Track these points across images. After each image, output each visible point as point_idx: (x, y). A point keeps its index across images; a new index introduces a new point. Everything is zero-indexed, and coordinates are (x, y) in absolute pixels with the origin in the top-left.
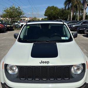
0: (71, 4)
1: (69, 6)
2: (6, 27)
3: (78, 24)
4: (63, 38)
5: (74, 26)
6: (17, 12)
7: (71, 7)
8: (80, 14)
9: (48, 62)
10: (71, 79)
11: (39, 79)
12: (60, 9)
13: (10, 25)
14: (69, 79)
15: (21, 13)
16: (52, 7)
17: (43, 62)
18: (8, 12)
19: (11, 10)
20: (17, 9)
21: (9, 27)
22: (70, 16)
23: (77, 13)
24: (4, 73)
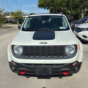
4: (61, 28)
9: (46, 43)
10: (65, 57)
11: (39, 57)
14: (63, 56)
17: (43, 43)
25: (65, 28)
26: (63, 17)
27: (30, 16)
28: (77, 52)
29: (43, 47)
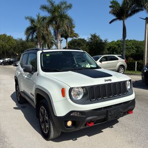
1: (33, 36)
9: (111, 80)
11: (106, 98)
29: (108, 85)
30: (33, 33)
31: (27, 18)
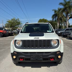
0: (57, 17)
1: (55, 18)
2: (8, 33)
3: (63, 30)
5: (59, 32)
6: (17, 22)
7: (57, 19)
8: (64, 25)
9: (38, 38)
11: (33, 47)
12: (49, 21)
13: (11, 31)
14: (50, 47)
15: (20, 23)
16: (42, 19)
18: (10, 22)
19: (13, 21)
20: (17, 20)
21: (10, 33)
22: (57, 26)
23: (62, 24)
24: (14, 46)
25: (51, 31)
26: (49, 25)
27: (26, 24)
28: (59, 44)
29: (36, 41)
30: (56, 17)
31: (53, 10)
